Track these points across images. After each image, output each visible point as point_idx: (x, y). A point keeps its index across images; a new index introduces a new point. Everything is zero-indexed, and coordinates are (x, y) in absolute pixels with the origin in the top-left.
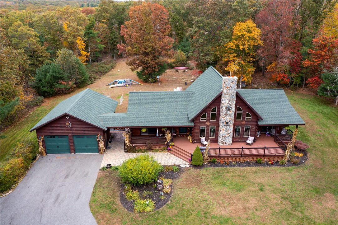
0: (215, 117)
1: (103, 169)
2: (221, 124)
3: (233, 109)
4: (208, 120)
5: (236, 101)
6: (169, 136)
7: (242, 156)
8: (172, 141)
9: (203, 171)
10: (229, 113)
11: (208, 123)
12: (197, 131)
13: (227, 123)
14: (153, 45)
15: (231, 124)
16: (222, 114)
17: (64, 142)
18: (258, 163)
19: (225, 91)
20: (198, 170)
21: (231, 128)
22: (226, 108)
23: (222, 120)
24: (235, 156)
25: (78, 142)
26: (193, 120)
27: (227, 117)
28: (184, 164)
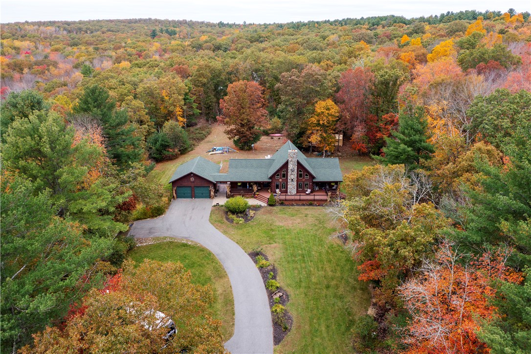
0: (285, 176)
1: (214, 206)
2: (289, 180)
3: (296, 171)
4: (281, 178)
5: (298, 166)
6: (255, 188)
7: (300, 200)
8: (257, 191)
9: (275, 208)
10: (293, 173)
11: (280, 180)
12: (274, 185)
13: (292, 180)
14: (249, 117)
15: (295, 180)
16: (289, 174)
17: (188, 191)
18: (311, 205)
19: (290, 159)
20: (271, 208)
21: (295, 183)
22: (291, 170)
23: (289, 178)
24: (296, 200)
25: (197, 191)
26: (271, 178)
27: (292, 176)
28: (263, 204)
